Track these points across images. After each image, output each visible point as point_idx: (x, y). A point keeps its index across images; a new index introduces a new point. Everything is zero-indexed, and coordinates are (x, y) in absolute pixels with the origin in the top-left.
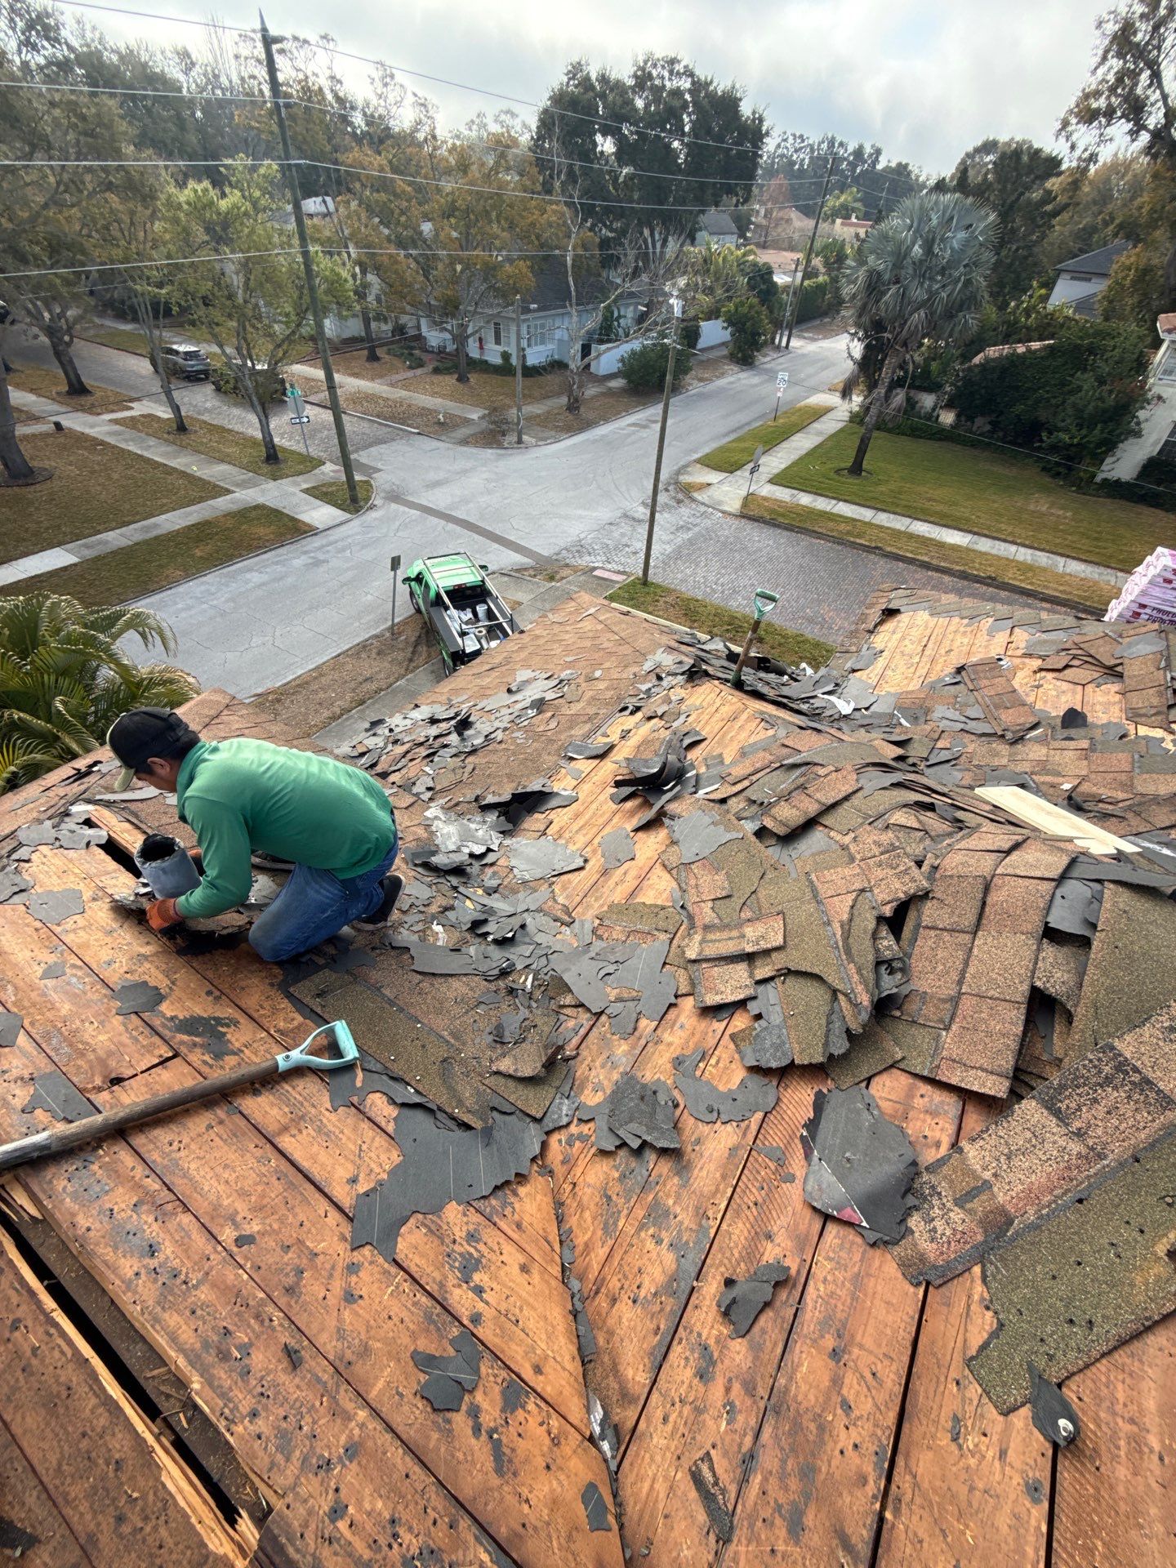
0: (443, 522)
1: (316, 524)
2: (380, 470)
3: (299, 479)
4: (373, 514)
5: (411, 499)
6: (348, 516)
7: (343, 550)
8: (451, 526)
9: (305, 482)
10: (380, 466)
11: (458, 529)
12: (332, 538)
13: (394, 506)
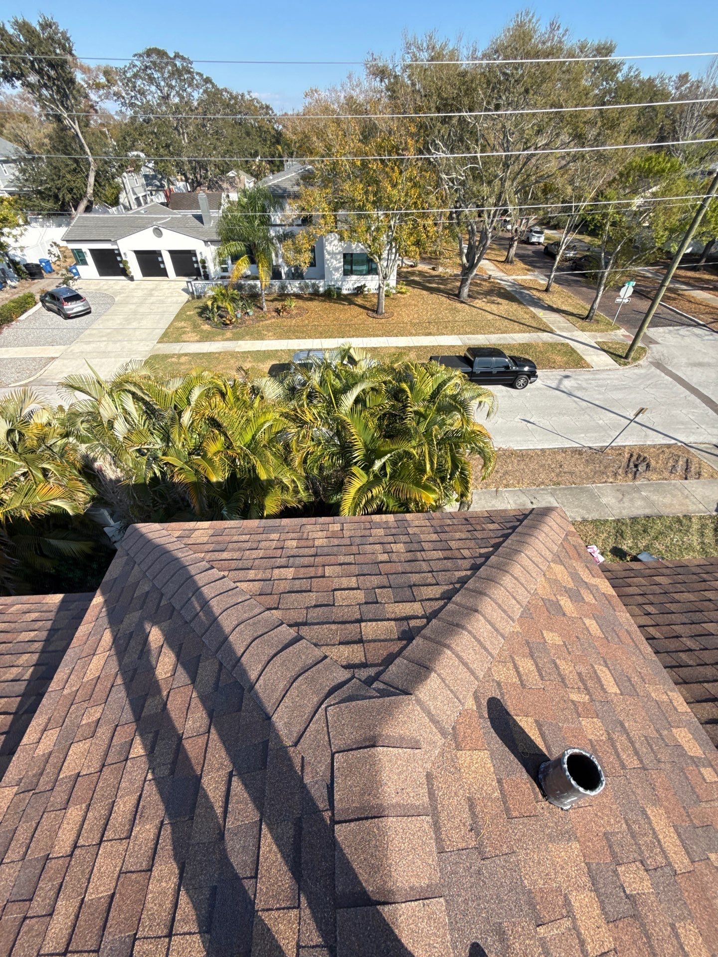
0: (688, 393)
1: (593, 364)
2: (657, 343)
3: (598, 334)
4: (636, 371)
5: (670, 368)
6: (618, 366)
7: (602, 386)
8: (693, 397)
9: (601, 337)
10: (659, 340)
11: (698, 401)
12: (597, 376)
13: (653, 369)
